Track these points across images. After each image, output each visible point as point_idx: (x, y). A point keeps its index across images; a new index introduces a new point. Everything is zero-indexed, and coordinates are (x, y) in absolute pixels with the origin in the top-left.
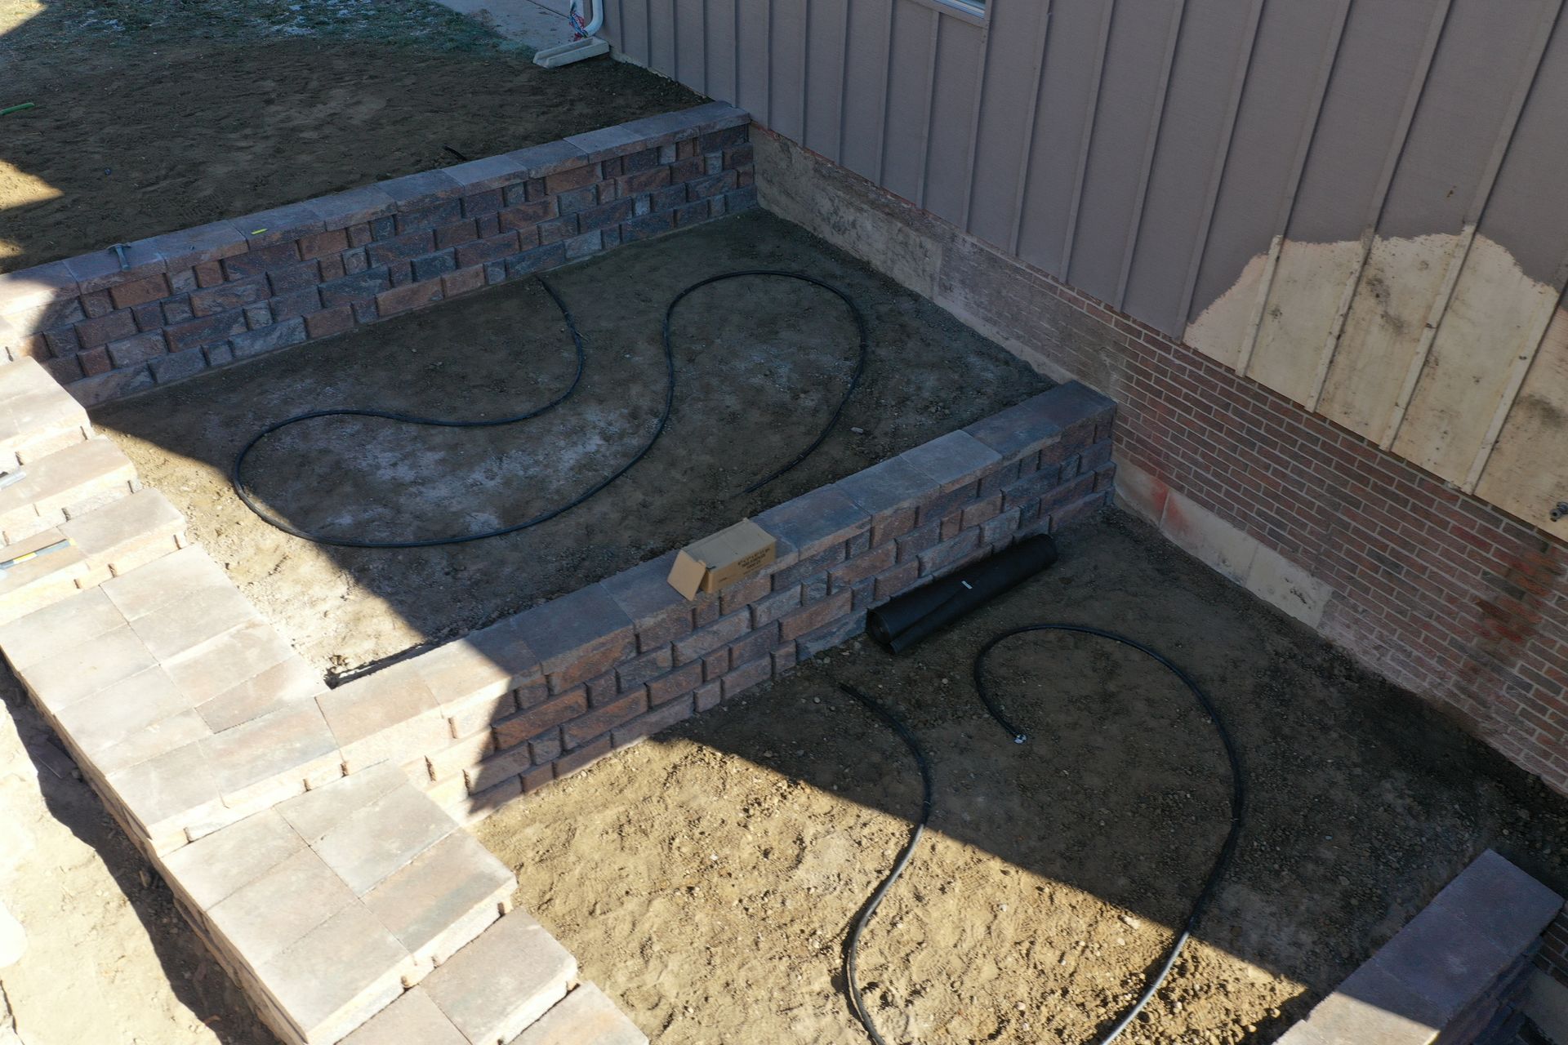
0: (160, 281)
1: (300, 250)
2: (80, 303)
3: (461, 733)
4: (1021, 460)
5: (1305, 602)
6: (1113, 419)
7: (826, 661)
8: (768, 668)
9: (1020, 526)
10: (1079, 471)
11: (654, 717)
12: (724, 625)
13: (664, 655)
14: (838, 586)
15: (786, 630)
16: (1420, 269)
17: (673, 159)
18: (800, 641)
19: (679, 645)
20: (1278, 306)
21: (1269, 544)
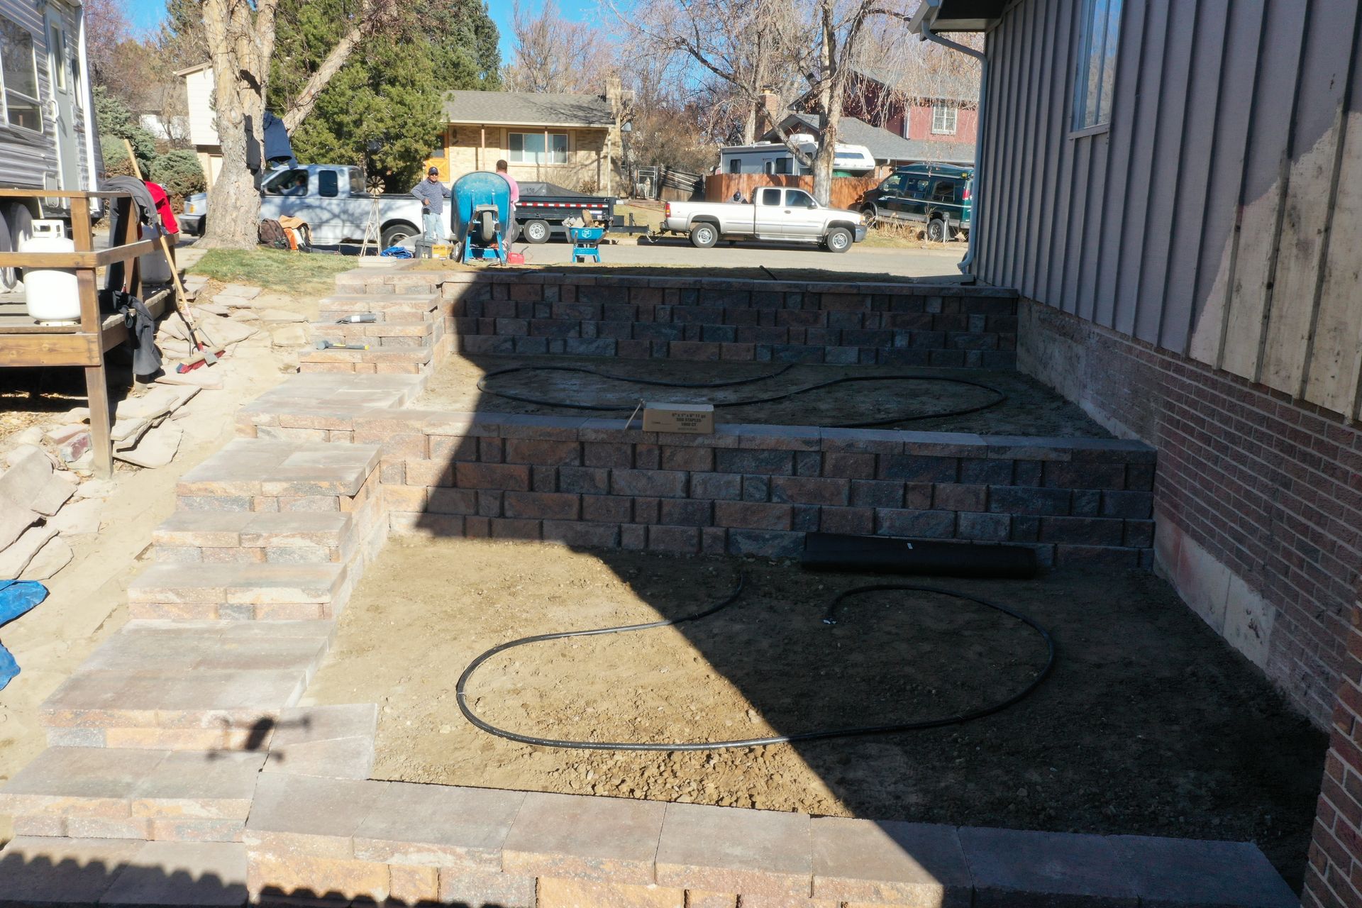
0: (539, 288)
1: (629, 296)
2: (492, 288)
3: (433, 456)
4: (1015, 461)
5: (1258, 636)
6: (1155, 470)
7: (750, 560)
8: (695, 541)
9: (1011, 536)
10: (1100, 510)
11: (579, 527)
12: (659, 476)
13: (601, 475)
14: (780, 497)
15: (718, 513)
16: (1317, 177)
17: (938, 310)
18: (732, 530)
19: (616, 472)
20: (1239, 280)
21: (1236, 569)
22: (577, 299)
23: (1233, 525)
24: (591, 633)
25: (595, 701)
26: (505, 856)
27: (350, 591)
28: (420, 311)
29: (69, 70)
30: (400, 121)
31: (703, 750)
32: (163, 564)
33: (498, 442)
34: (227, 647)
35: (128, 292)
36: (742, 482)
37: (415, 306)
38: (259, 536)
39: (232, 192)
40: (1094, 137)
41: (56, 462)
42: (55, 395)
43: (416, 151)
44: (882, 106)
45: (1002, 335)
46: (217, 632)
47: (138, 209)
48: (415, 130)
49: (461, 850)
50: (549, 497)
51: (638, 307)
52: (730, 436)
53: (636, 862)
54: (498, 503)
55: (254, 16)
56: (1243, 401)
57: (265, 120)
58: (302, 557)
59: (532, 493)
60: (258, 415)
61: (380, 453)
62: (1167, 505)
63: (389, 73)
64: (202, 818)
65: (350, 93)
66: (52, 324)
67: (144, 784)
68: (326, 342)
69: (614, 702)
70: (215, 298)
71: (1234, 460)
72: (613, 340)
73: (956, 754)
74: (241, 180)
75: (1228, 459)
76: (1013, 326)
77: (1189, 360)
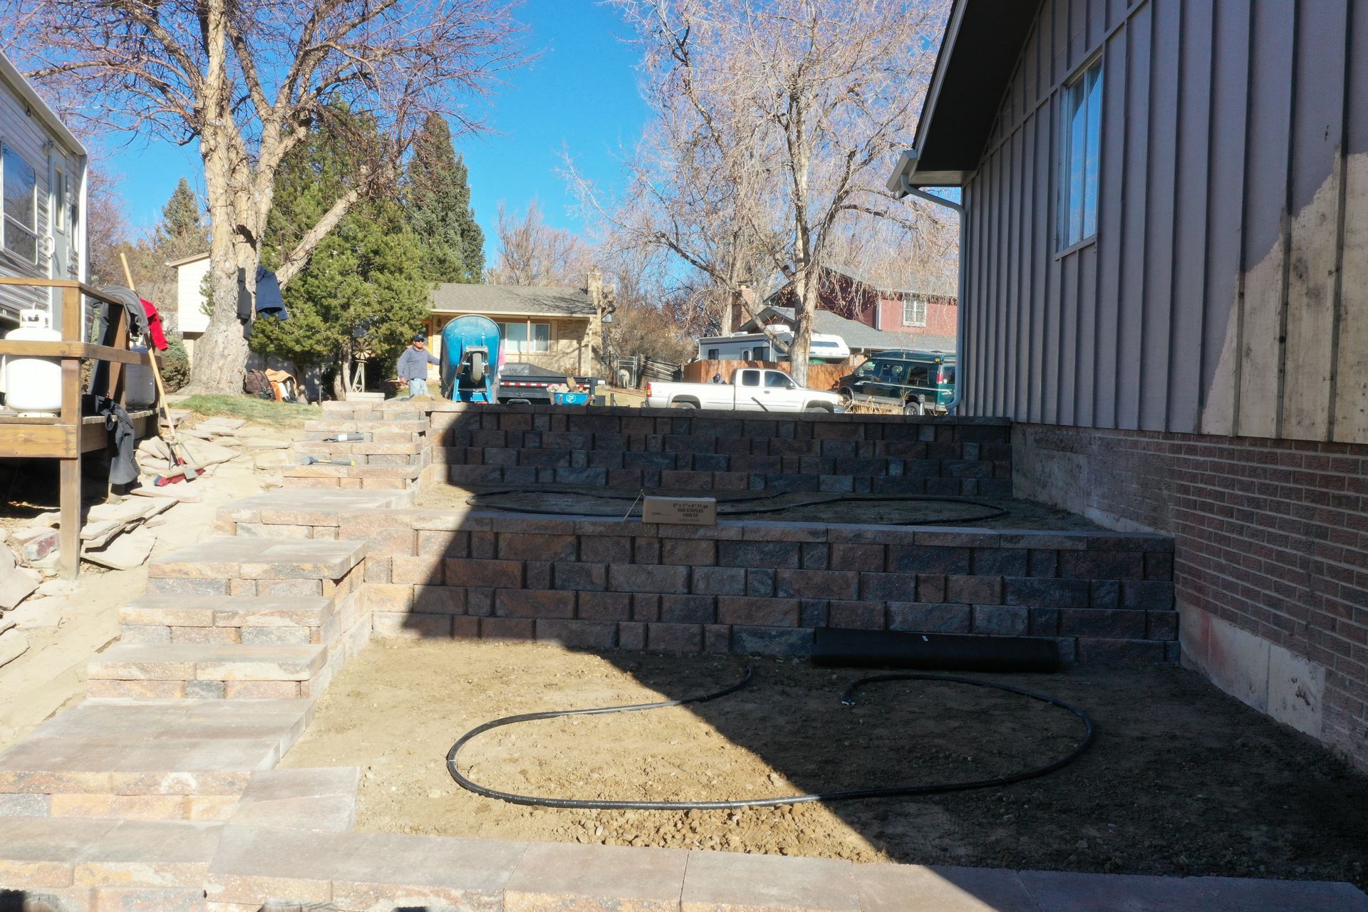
0: (528, 417)
1: (620, 425)
2: (481, 418)
3: (421, 552)
4: (1029, 551)
5: (1308, 704)
6: (1173, 558)
7: (757, 658)
8: (698, 638)
9: (1030, 630)
10: (1120, 601)
11: (575, 625)
12: (658, 571)
13: (598, 570)
14: (786, 591)
15: (722, 609)
16: (1321, 225)
17: (931, 439)
18: (736, 628)
19: (614, 567)
20: (1248, 344)
21: (1275, 638)
22: (568, 429)
23: (1267, 592)
24: (591, 712)
25: (600, 768)
26: (507, 899)
27: (329, 678)
28: (409, 432)
29: (68, 213)
30: (386, 305)
31: (723, 808)
32: (131, 644)
33: (490, 537)
34: (193, 720)
35: (111, 397)
36: (746, 576)
37: (404, 427)
38: (235, 614)
39: (220, 341)
40: (1081, 251)
41: (19, 559)
42: (25, 504)
43: (402, 334)
44: (857, 292)
45: (997, 463)
46: (183, 708)
47: (129, 318)
48: (401, 313)
49: (457, 893)
50: (542, 594)
51: (629, 437)
52: (732, 529)
53: (659, 901)
54: (488, 601)
55: (254, 176)
56: (1265, 463)
57: (258, 273)
58: (279, 638)
59: (525, 590)
60: (238, 511)
61: (365, 548)
62: (1191, 591)
63: (378, 261)
64: (154, 886)
65: (339, 278)
66: (30, 415)
67: (92, 849)
68: (311, 458)
69: (622, 770)
70: (197, 426)
71: (1261, 524)
72: (604, 469)
73: (1002, 811)
74: (230, 329)
75: (1254, 525)
76: (1007, 454)
77: (1201, 436)
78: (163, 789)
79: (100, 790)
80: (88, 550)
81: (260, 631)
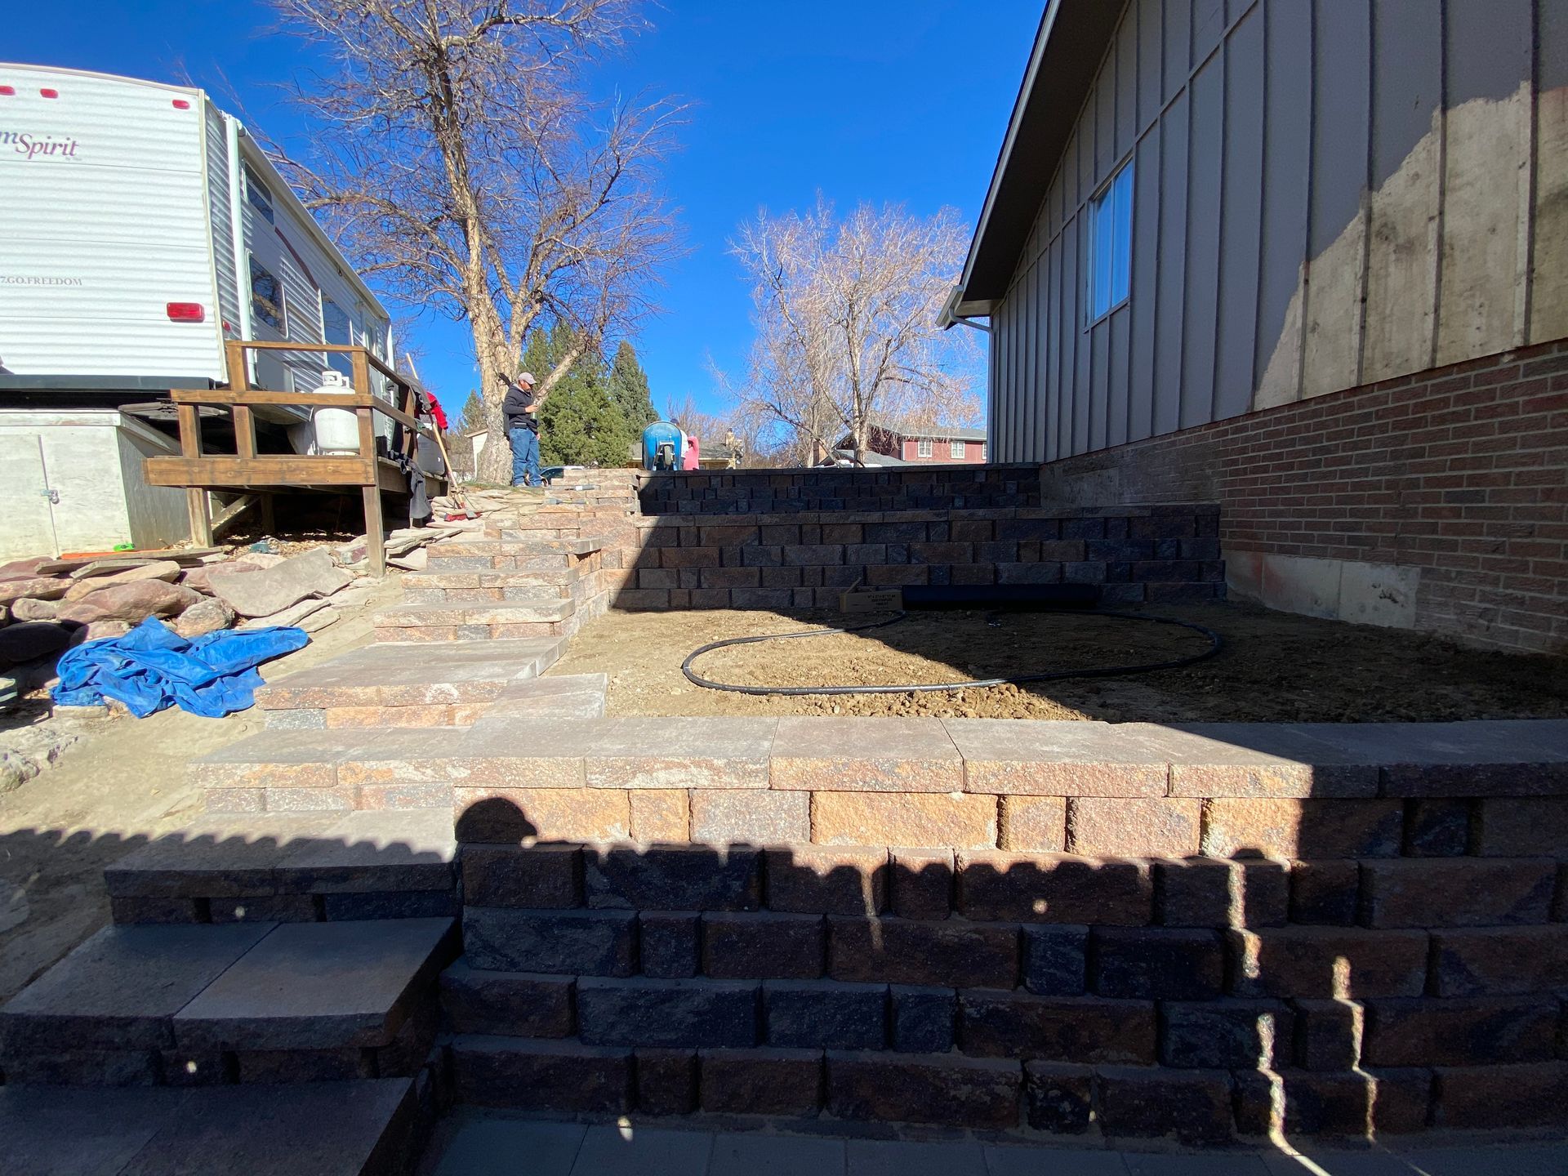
0: (707, 478)
4: (1106, 519)
5: (1395, 601)
6: (1218, 519)
9: (1108, 579)
10: (1178, 554)
11: (760, 592)
12: (821, 549)
13: (775, 551)
14: (918, 559)
15: (869, 575)
19: (787, 548)
20: (1316, 320)
21: (1351, 556)
22: (734, 486)
23: (1340, 520)
25: (815, 668)
26: (774, 766)
30: (604, 453)
33: (694, 530)
34: (461, 652)
35: (406, 453)
36: (887, 549)
38: (497, 577)
39: (494, 451)
40: (1112, 315)
41: (338, 563)
45: (1030, 493)
46: (454, 645)
48: (613, 457)
50: (735, 570)
51: (776, 489)
54: (695, 578)
56: (1337, 413)
58: (535, 595)
61: (601, 542)
63: (595, 425)
64: (415, 781)
65: (572, 435)
66: (337, 453)
67: (356, 751)
71: (1331, 466)
75: (1322, 469)
76: (1037, 488)
77: (1253, 414)
78: (428, 700)
79: (369, 702)
80: (393, 556)
81: (519, 590)
